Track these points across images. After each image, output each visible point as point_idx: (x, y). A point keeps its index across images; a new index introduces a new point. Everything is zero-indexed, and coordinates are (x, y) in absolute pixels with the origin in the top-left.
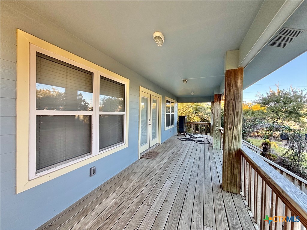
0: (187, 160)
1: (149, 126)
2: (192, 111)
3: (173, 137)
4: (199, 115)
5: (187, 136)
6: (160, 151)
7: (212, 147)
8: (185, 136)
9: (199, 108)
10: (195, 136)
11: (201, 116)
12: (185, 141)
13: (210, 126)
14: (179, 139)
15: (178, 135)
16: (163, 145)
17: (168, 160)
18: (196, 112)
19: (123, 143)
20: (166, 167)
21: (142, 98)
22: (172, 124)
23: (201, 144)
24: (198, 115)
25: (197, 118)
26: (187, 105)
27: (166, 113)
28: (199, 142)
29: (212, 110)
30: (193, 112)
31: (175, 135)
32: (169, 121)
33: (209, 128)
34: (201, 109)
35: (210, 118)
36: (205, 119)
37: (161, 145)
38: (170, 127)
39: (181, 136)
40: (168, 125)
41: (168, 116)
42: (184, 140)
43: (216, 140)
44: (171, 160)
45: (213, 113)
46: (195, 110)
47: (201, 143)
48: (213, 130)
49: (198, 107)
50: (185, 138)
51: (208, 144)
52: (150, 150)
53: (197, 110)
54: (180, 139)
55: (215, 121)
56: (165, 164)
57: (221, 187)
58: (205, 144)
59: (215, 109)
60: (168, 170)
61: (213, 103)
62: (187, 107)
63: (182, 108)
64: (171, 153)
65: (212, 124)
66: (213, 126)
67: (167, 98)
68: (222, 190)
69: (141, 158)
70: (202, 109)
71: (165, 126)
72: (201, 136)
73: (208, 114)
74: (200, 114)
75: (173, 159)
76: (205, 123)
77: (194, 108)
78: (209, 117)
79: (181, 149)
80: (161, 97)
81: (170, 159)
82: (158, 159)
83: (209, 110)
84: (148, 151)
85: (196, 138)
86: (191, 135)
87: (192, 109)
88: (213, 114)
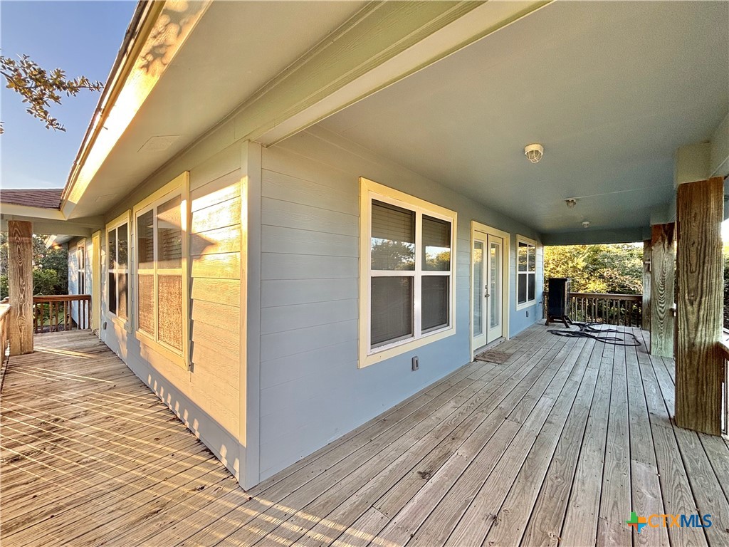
0: (580, 371)
1: (485, 299)
2: (581, 264)
3: (533, 327)
4: (605, 274)
5: (570, 326)
6: (510, 351)
7: (649, 353)
8: (568, 327)
9: (605, 257)
10: (596, 327)
11: (611, 278)
12: (568, 336)
13: (640, 305)
14: (551, 332)
15: (547, 324)
16: (515, 342)
17: (536, 369)
18: (595, 267)
19: (448, 325)
20: (534, 379)
21: (476, 243)
22: (532, 297)
23: (615, 344)
24: (602, 276)
25: (598, 283)
26: (567, 250)
27: (519, 273)
28: (607, 341)
29: (646, 262)
30: (587, 267)
31: (541, 322)
32: (526, 289)
33: (636, 311)
34: (610, 260)
35: (639, 282)
36: (623, 287)
37: (509, 342)
38: (528, 304)
39: (555, 325)
40: (522, 299)
41: (522, 277)
42: (564, 334)
43: (661, 337)
44: (542, 369)
45: (649, 268)
46: (591, 263)
47: (613, 342)
48: (649, 314)
49: (602, 253)
50: (567, 330)
51: (635, 345)
52: (489, 348)
53: (597, 262)
54: (556, 333)
55: (656, 291)
56: (531, 373)
57: (673, 421)
58: (625, 345)
59: (654, 260)
60: (541, 384)
61: (649, 245)
62: (568, 255)
63: (552, 257)
64: (539, 356)
65: (646, 296)
66: (650, 304)
67: (520, 239)
68: (674, 426)
69: (475, 360)
70: (612, 259)
71: (516, 300)
72: (613, 327)
73: (634, 273)
74: (606, 272)
75: (546, 367)
76: (626, 297)
77: (589, 257)
78: (636, 281)
79: (562, 352)
80: (507, 236)
81: (540, 366)
82: (513, 363)
83: (638, 263)
84: (484, 350)
85: (598, 331)
86: (584, 325)
87: (582, 259)
88: (651, 272)
